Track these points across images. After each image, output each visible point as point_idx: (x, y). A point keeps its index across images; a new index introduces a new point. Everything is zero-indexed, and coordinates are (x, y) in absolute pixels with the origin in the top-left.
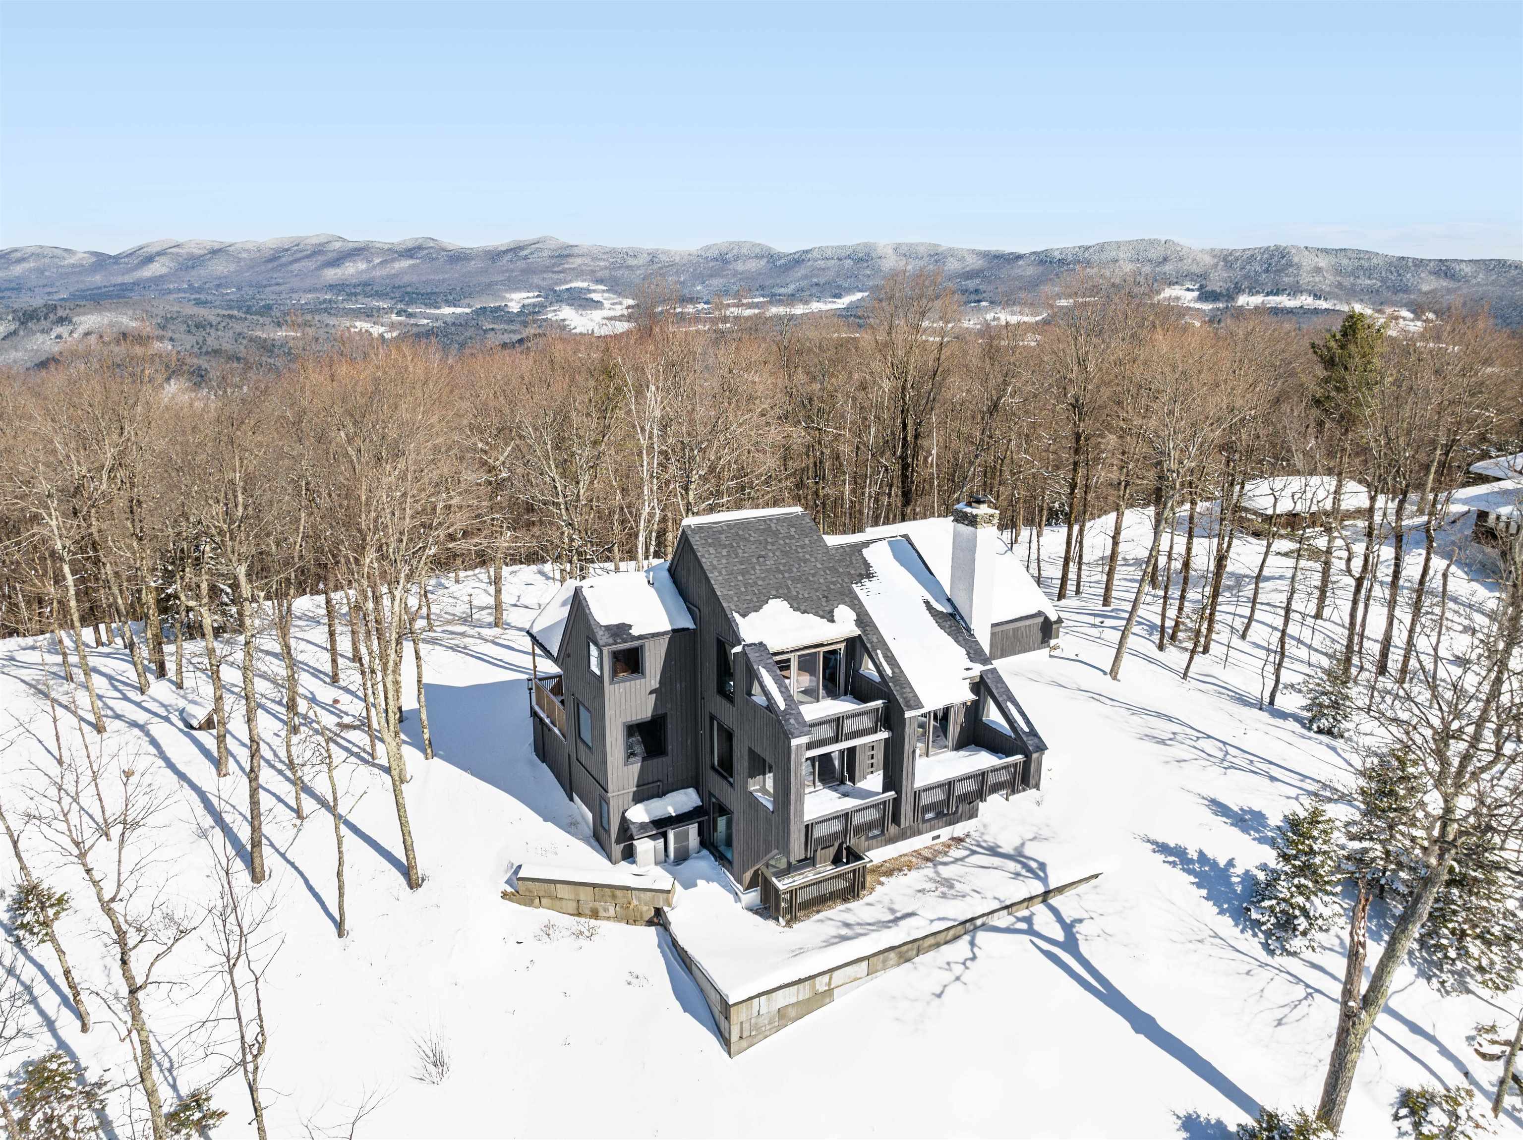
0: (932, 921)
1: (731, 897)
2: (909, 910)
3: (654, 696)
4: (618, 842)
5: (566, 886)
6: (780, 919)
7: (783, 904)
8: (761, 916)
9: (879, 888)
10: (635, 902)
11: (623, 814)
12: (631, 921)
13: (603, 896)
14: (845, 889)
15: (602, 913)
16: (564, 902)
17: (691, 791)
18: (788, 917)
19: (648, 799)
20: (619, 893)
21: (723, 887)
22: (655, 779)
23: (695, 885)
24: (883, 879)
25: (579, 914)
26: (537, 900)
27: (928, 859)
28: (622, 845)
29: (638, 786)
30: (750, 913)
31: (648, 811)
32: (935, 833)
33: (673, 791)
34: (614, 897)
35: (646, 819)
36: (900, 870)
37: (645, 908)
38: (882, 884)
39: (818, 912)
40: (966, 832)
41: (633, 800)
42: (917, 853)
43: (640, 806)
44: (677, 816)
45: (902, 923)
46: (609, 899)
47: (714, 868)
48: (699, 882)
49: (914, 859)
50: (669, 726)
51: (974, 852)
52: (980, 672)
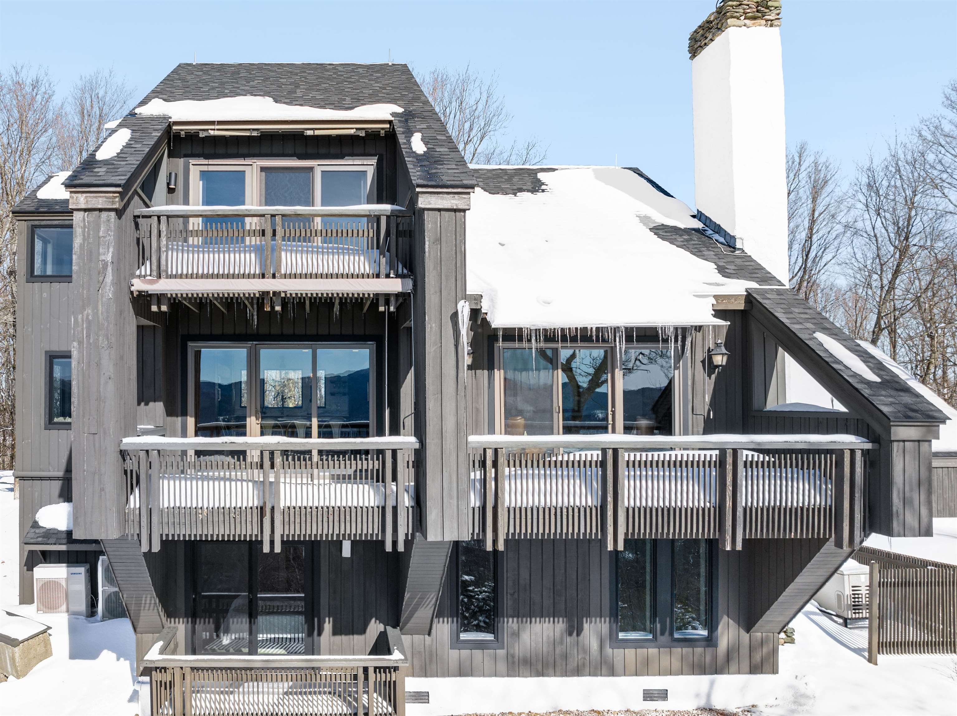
52: (747, 291)
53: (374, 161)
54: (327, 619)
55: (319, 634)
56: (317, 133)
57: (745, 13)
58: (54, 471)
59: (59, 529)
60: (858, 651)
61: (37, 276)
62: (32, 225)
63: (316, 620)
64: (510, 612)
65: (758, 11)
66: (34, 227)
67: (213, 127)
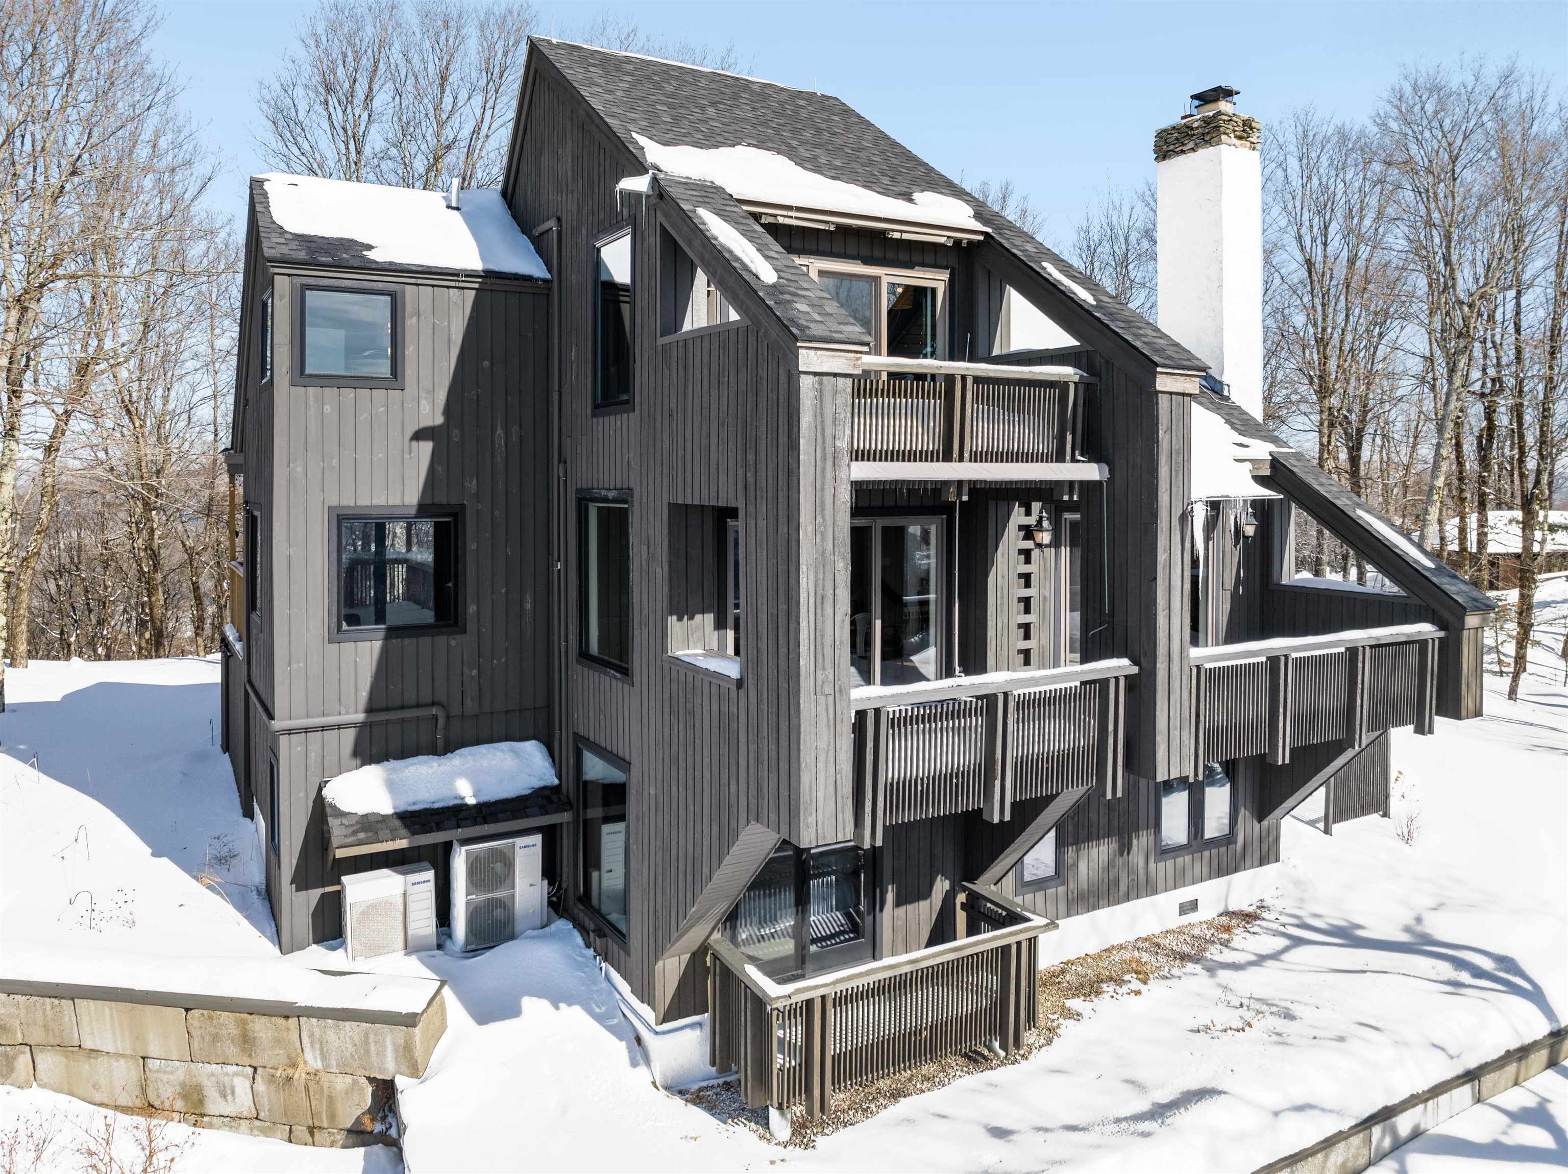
0: (1276, 1114)
1: (620, 1049)
2: (1194, 1085)
3: (426, 447)
4: (302, 881)
5: (106, 1007)
6: (774, 1113)
7: (779, 1060)
8: (711, 1107)
9: (1067, 1027)
10: (312, 1060)
11: (320, 789)
12: (301, 1131)
13: (216, 1038)
14: (975, 1016)
15: (215, 1105)
16: (101, 1063)
17: (533, 750)
18: (799, 1110)
19: (403, 754)
20: (260, 1027)
21: (600, 1019)
22: (426, 697)
23: (514, 1012)
24: (1075, 1004)
25: (150, 1109)
26: (24, 1060)
27: (1184, 958)
28: (315, 894)
29: (369, 710)
30: (678, 1101)
31: (392, 786)
32: (1186, 894)
33: (478, 742)
34: (247, 1041)
35: (385, 806)
36: (1120, 982)
37: (341, 1083)
38: (1076, 1016)
39: (896, 1095)
40: (1255, 900)
41: (356, 754)
42: (1153, 944)
43: (373, 775)
44: (479, 807)
45: (1182, 1118)
46: (232, 1051)
47: (580, 967)
48: (528, 1003)
49: (1145, 957)
50: (472, 546)
51: (1298, 942)
52: (1271, 454)
53: (945, 276)
54: (890, 887)
55: (881, 910)
56: (906, 236)
57: (1234, 131)
58: (347, 713)
59: (383, 813)
60: (1312, 823)
61: (310, 376)
62: (302, 285)
63: (878, 890)
64: (1071, 840)
65: (1244, 131)
66: (306, 287)
67: (785, 213)
